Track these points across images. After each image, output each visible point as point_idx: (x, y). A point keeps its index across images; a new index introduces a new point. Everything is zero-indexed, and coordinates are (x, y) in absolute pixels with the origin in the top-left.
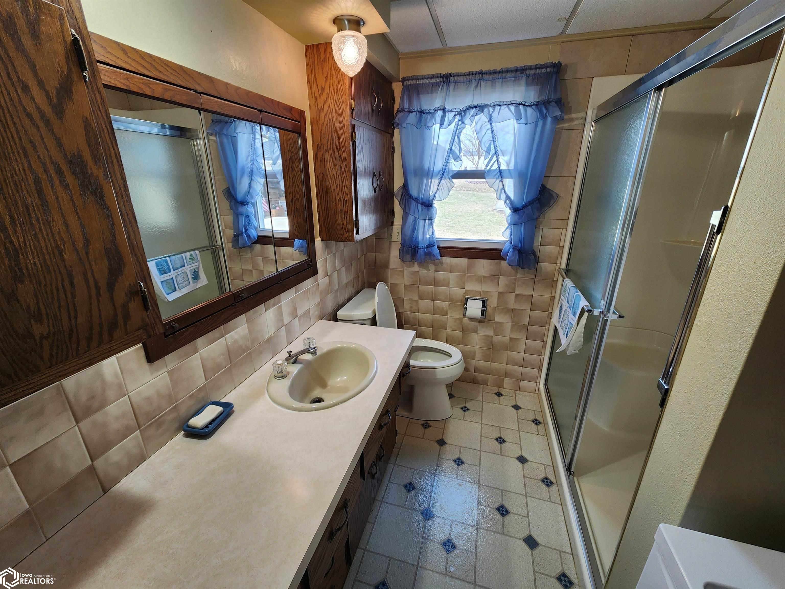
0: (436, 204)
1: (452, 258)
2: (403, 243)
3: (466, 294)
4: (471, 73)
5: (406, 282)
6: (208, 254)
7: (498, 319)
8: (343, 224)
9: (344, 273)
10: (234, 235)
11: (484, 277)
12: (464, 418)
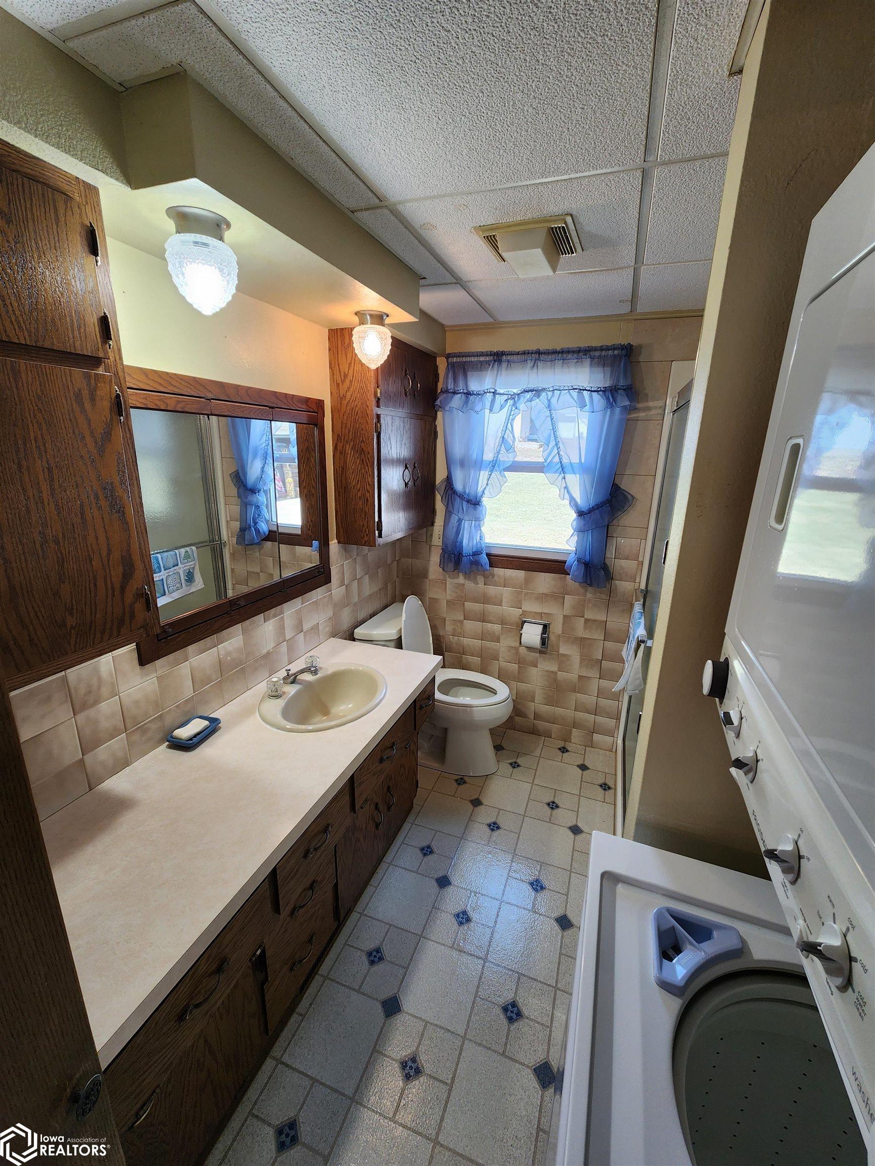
0: (485, 501)
1: (506, 570)
2: (444, 547)
3: (523, 616)
4: (527, 352)
5: (449, 598)
6: (208, 552)
7: (563, 650)
8: (363, 526)
9: (368, 583)
10: (240, 528)
11: (546, 595)
12: (511, 775)
